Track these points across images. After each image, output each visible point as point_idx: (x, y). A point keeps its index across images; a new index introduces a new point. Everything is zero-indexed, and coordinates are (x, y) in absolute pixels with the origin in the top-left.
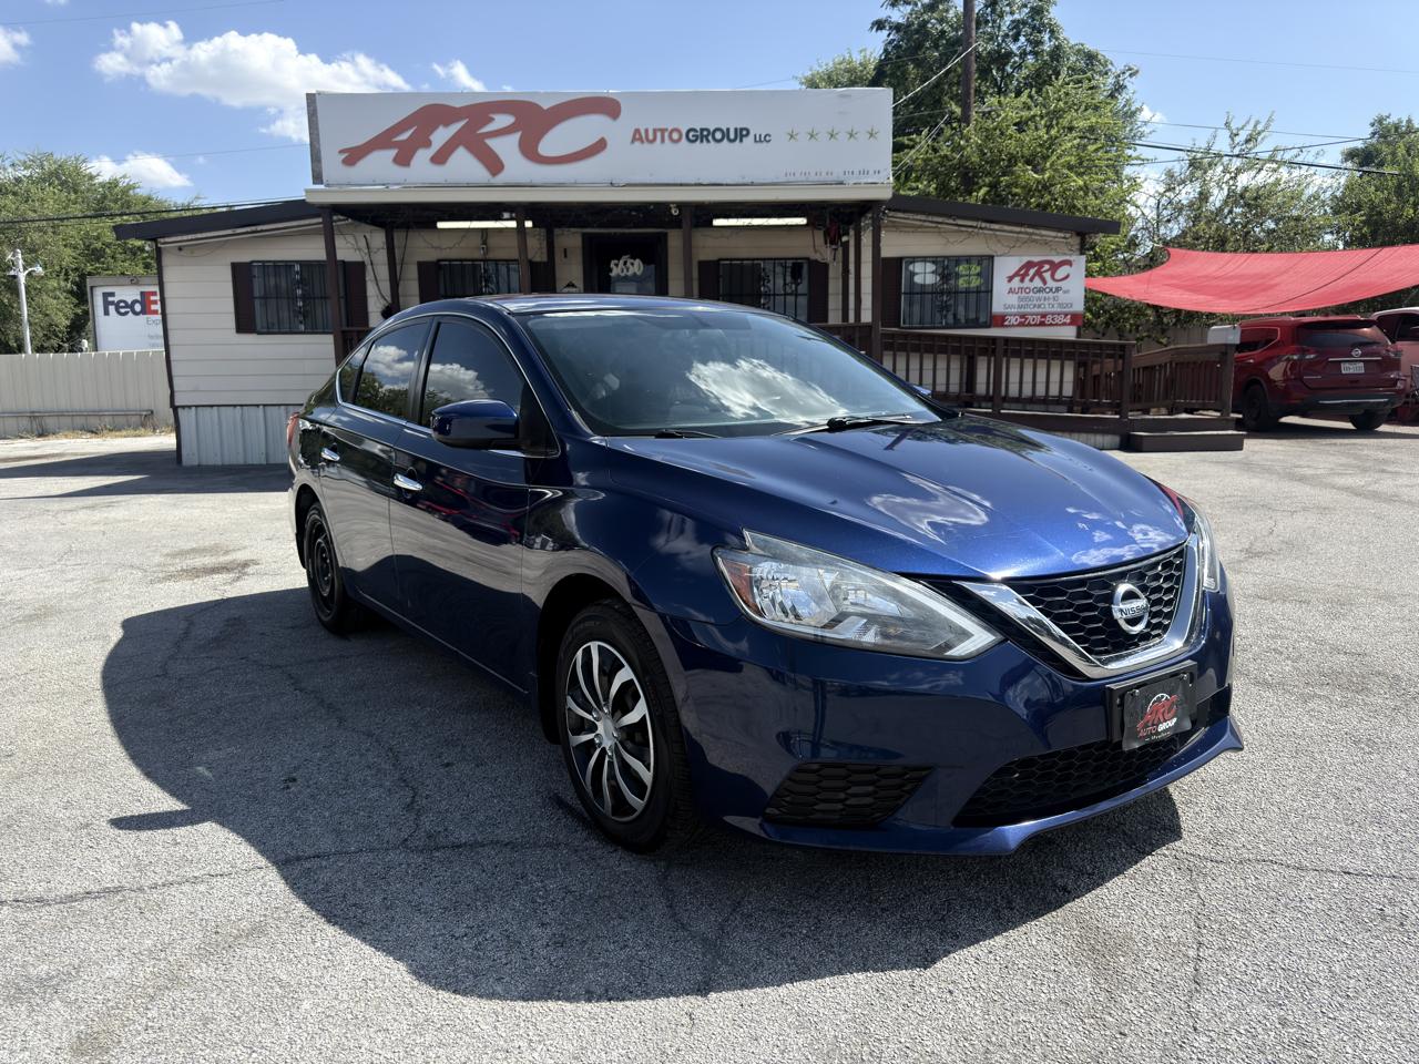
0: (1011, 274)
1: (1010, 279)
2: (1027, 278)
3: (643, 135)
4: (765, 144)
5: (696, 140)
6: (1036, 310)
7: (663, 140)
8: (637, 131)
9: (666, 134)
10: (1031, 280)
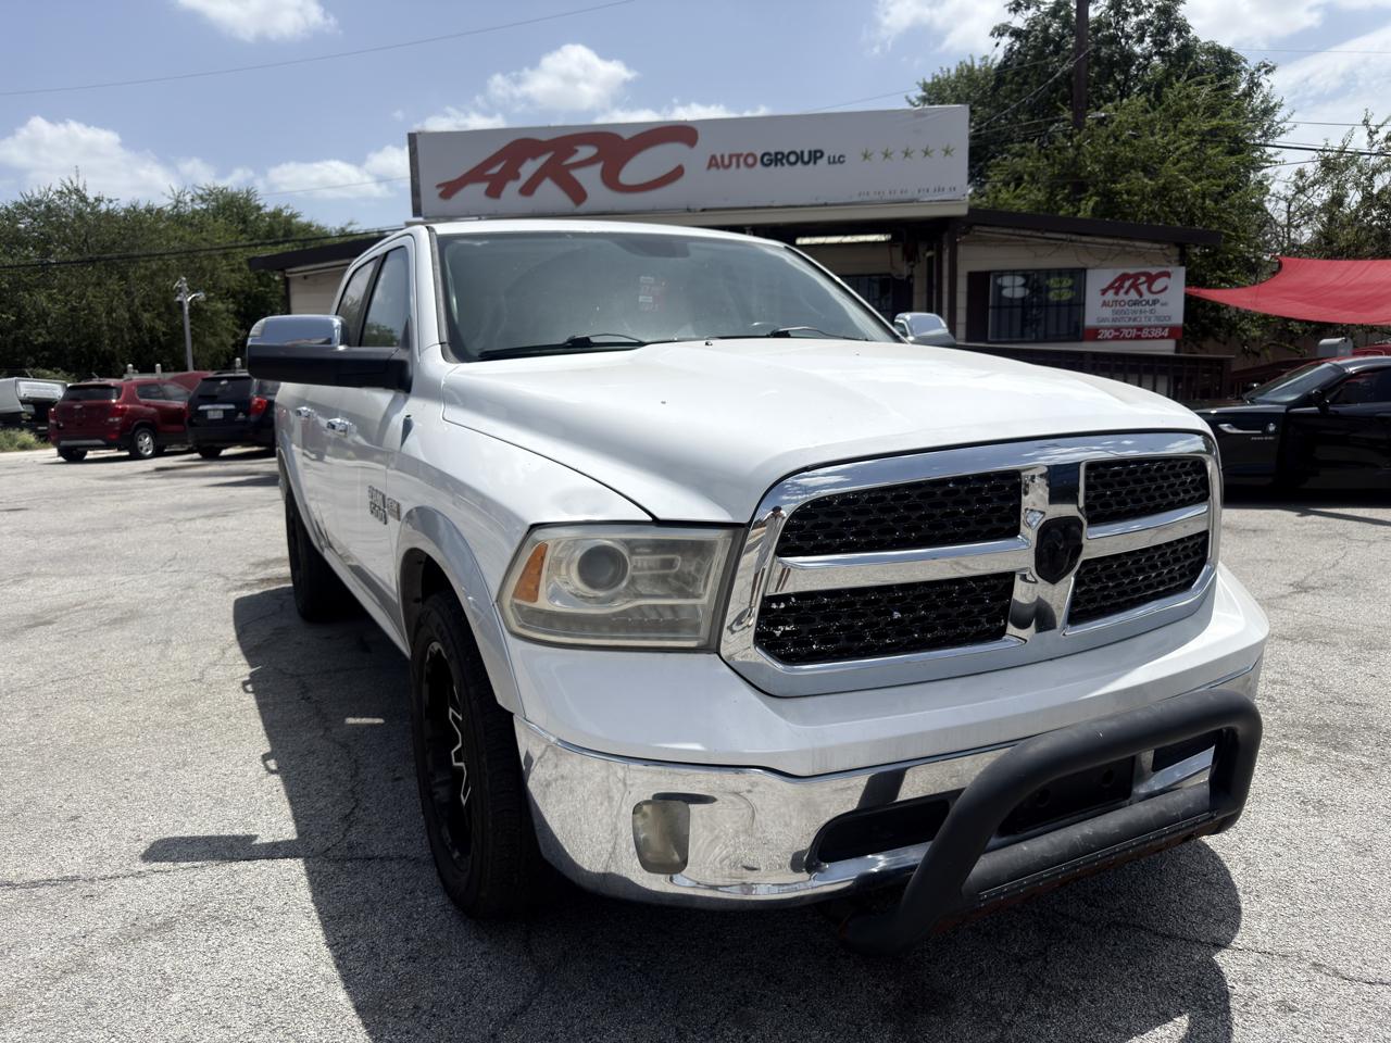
0: (1105, 286)
1: (1104, 292)
2: (1122, 291)
3: (719, 160)
4: (838, 165)
5: (770, 164)
6: (1132, 323)
7: (738, 166)
8: (713, 157)
9: (742, 160)
10: (1127, 292)
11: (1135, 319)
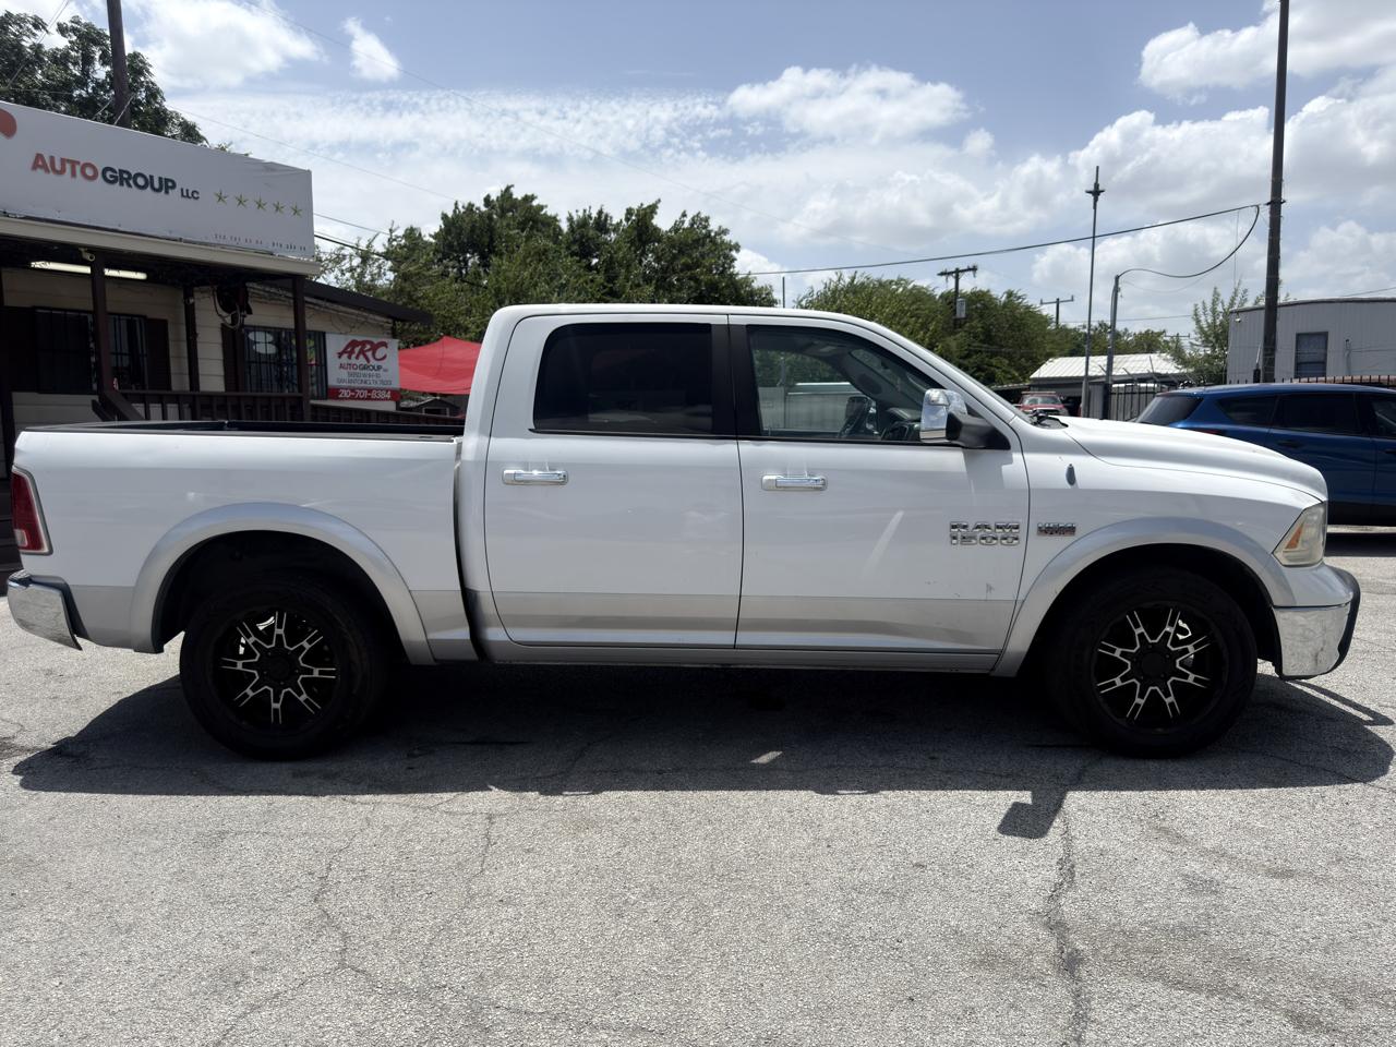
0: (341, 349)
1: (340, 355)
2: (354, 356)
3: (48, 163)
4: (193, 200)
5: (115, 181)
6: (363, 385)
8: (39, 157)
9: (78, 168)
10: (357, 358)
11: (365, 382)
